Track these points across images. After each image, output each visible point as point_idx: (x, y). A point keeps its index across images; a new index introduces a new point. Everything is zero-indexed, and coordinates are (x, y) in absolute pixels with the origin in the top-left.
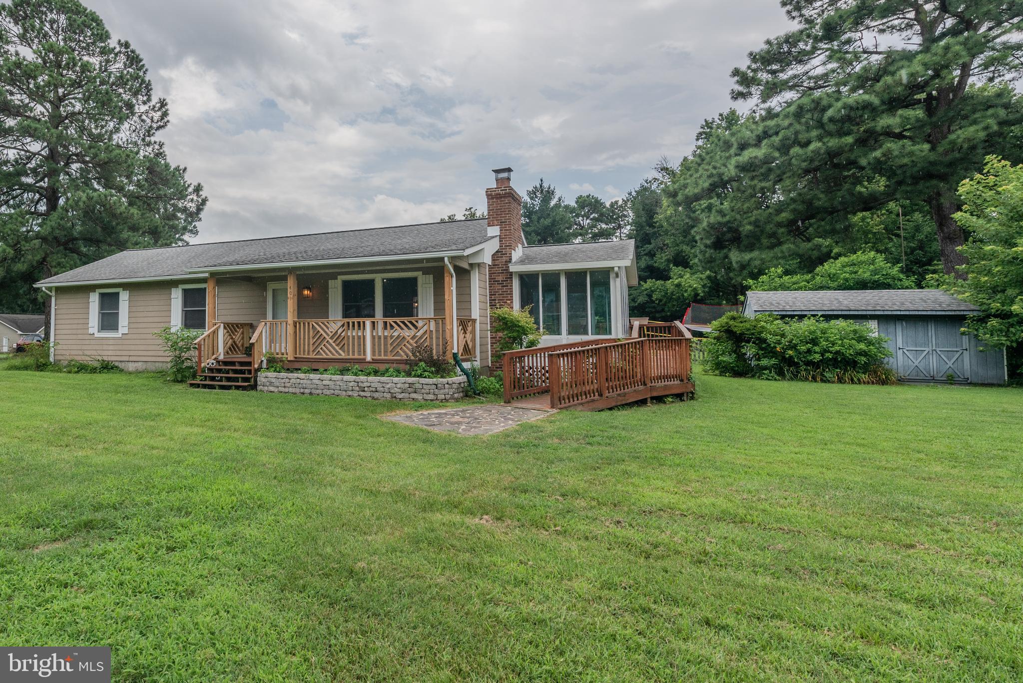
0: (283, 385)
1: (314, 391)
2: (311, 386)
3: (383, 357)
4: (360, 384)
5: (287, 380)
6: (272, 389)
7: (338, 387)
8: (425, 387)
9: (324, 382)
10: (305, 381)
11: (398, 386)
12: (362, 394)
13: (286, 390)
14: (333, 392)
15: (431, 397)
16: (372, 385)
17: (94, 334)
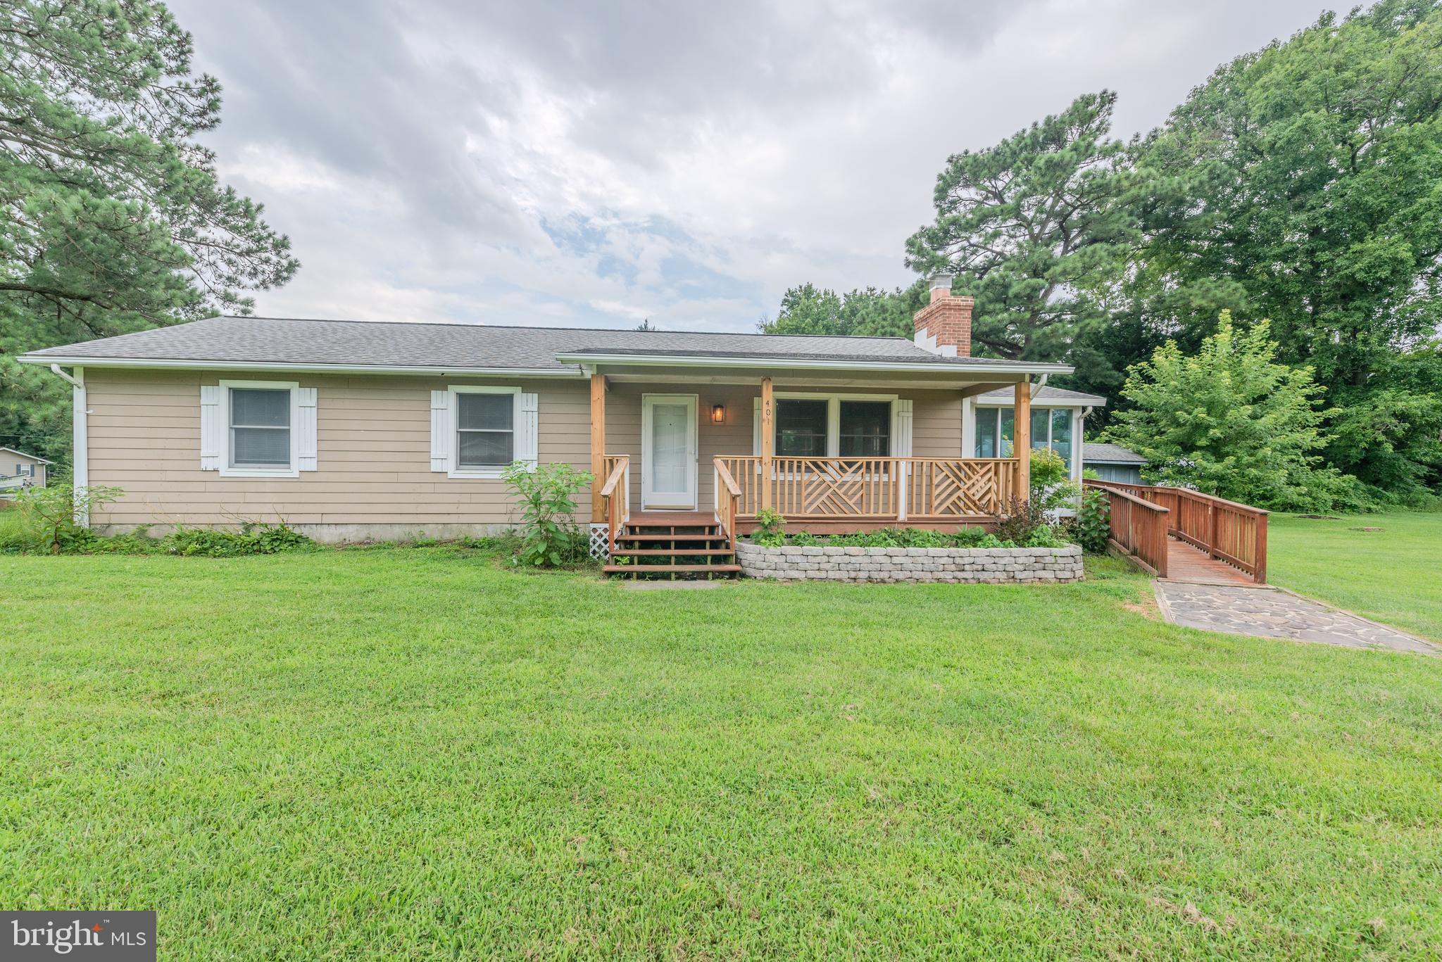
0: (816, 566)
1: (875, 575)
2: (871, 567)
3: (924, 515)
4: (958, 560)
5: (825, 558)
6: (794, 574)
7: (920, 567)
8: (1060, 560)
9: (895, 560)
10: (860, 559)
11: (1020, 560)
12: (960, 575)
13: (823, 575)
14: (909, 574)
15: (1068, 574)
16: (978, 561)
17: (216, 471)
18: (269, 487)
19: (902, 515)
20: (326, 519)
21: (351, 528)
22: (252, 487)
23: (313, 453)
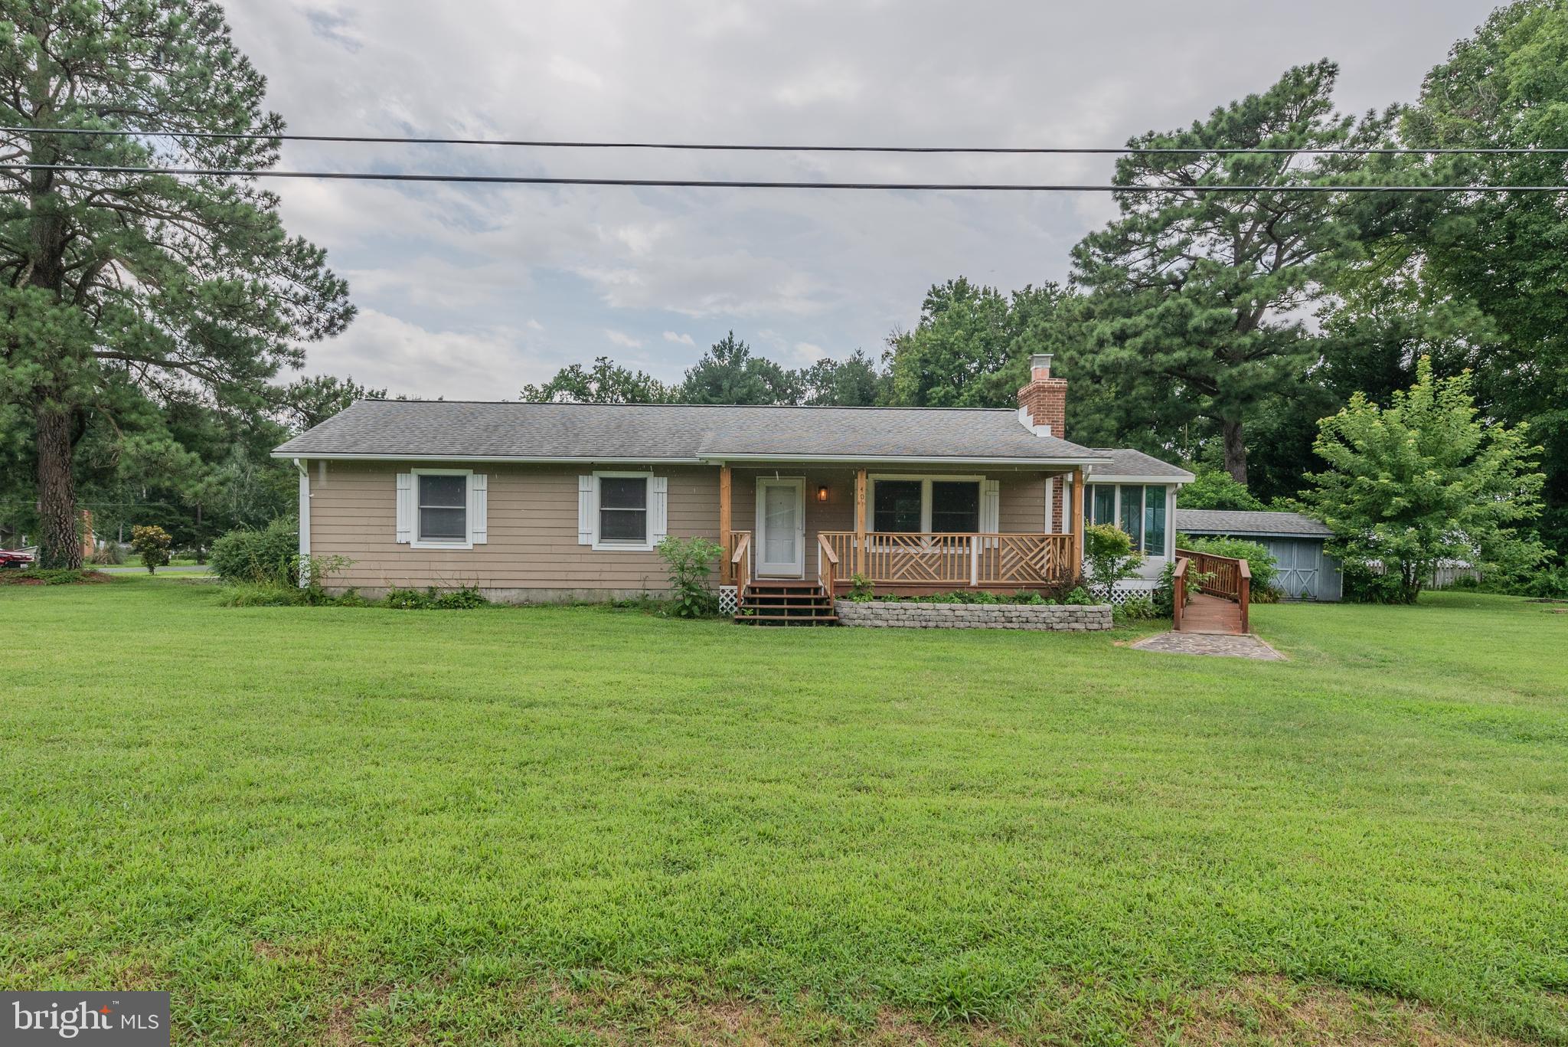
0: (895, 617)
1: (941, 624)
2: (938, 618)
3: (992, 581)
4: (1006, 614)
5: (902, 611)
6: (879, 623)
7: (977, 619)
8: (1089, 615)
9: (957, 613)
10: (929, 612)
11: (1057, 615)
12: (1009, 625)
13: (901, 624)
14: (968, 624)
15: (1096, 626)
16: (1023, 614)
17: (408, 543)
18: (449, 557)
19: (974, 582)
20: (494, 584)
21: (513, 592)
22: (436, 557)
23: (484, 528)
